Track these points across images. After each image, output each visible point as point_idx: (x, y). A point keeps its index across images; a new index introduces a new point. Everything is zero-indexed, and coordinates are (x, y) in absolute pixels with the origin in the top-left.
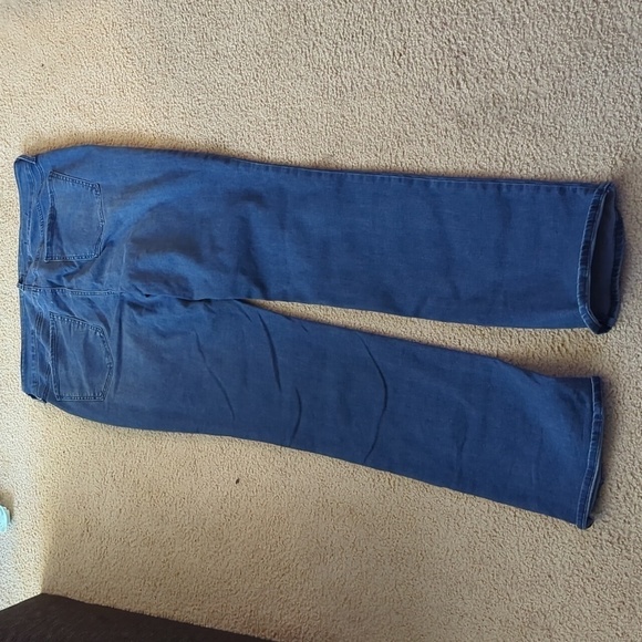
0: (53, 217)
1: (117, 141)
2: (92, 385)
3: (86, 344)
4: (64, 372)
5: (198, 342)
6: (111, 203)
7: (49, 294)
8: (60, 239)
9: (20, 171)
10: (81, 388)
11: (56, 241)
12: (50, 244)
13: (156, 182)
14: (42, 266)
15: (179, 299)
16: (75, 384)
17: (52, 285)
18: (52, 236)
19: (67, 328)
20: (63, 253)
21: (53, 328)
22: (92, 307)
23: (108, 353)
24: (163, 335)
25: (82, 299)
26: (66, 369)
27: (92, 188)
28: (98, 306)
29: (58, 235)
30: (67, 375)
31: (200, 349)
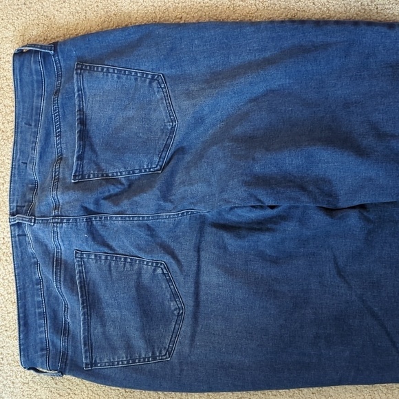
0: (83, 122)
1: (190, 19)
2: (149, 342)
3: (139, 287)
4: (99, 330)
5: (336, 263)
6: (189, 95)
7: (82, 224)
8: (94, 151)
9: (22, 66)
10: (129, 347)
11: (88, 154)
12: (80, 158)
13: (269, 62)
14: (67, 188)
15: (321, 208)
16: (118, 342)
17: (88, 212)
18: (84, 147)
19: (105, 268)
20: (99, 169)
21: (80, 272)
22: (152, 236)
23: (175, 296)
24: (275, 261)
25: (139, 226)
26: (103, 325)
27: (153, 79)
28: (161, 234)
29: (91, 145)
30: (104, 333)
31: (340, 273)
